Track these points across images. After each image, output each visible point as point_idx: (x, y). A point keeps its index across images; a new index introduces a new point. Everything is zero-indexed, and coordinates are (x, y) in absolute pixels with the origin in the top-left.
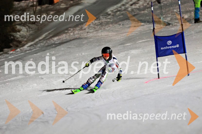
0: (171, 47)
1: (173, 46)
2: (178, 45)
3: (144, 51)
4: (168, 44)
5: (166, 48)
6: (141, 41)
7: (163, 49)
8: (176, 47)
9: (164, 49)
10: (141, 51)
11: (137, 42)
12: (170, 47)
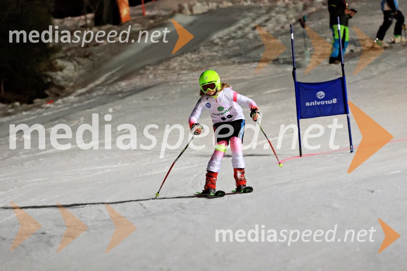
0: (324, 103)
1: (326, 102)
2: (336, 100)
3: (275, 108)
4: (319, 98)
5: (315, 103)
6: (270, 91)
7: (309, 105)
8: (331, 103)
9: (311, 105)
10: (270, 109)
11: (264, 93)
12: (321, 102)
